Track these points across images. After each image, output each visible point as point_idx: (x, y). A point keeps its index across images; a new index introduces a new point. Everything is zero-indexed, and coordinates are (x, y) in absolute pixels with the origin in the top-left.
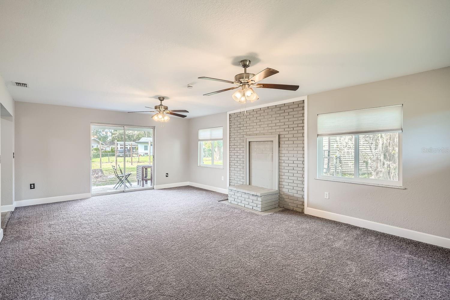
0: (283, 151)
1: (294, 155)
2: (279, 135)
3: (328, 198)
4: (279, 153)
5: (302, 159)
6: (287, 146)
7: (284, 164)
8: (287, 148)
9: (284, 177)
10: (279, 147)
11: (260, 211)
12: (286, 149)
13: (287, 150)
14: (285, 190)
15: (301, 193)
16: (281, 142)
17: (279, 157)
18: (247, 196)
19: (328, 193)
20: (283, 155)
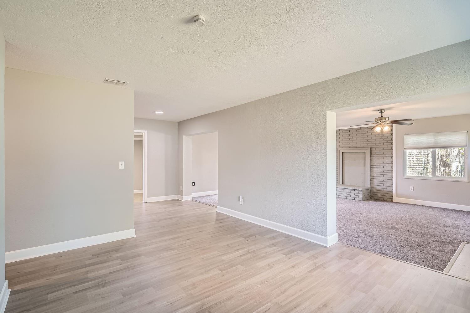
0: (375, 159)
1: (384, 162)
2: (371, 148)
3: (413, 190)
4: (371, 160)
5: (391, 165)
6: (378, 156)
7: (375, 169)
8: (378, 157)
9: (375, 178)
10: (371, 156)
11: (362, 200)
12: (376, 158)
13: (378, 159)
14: (376, 187)
15: (391, 188)
16: (372, 153)
17: (371, 163)
18: (349, 191)
19: (413, 187)
20: (374, 162)
